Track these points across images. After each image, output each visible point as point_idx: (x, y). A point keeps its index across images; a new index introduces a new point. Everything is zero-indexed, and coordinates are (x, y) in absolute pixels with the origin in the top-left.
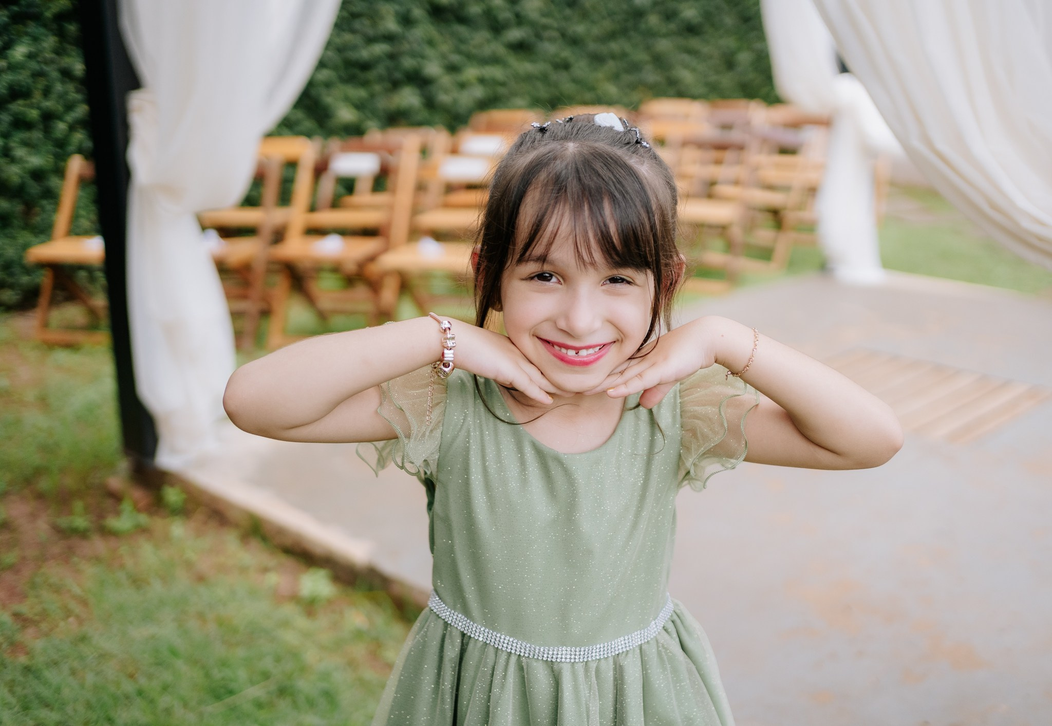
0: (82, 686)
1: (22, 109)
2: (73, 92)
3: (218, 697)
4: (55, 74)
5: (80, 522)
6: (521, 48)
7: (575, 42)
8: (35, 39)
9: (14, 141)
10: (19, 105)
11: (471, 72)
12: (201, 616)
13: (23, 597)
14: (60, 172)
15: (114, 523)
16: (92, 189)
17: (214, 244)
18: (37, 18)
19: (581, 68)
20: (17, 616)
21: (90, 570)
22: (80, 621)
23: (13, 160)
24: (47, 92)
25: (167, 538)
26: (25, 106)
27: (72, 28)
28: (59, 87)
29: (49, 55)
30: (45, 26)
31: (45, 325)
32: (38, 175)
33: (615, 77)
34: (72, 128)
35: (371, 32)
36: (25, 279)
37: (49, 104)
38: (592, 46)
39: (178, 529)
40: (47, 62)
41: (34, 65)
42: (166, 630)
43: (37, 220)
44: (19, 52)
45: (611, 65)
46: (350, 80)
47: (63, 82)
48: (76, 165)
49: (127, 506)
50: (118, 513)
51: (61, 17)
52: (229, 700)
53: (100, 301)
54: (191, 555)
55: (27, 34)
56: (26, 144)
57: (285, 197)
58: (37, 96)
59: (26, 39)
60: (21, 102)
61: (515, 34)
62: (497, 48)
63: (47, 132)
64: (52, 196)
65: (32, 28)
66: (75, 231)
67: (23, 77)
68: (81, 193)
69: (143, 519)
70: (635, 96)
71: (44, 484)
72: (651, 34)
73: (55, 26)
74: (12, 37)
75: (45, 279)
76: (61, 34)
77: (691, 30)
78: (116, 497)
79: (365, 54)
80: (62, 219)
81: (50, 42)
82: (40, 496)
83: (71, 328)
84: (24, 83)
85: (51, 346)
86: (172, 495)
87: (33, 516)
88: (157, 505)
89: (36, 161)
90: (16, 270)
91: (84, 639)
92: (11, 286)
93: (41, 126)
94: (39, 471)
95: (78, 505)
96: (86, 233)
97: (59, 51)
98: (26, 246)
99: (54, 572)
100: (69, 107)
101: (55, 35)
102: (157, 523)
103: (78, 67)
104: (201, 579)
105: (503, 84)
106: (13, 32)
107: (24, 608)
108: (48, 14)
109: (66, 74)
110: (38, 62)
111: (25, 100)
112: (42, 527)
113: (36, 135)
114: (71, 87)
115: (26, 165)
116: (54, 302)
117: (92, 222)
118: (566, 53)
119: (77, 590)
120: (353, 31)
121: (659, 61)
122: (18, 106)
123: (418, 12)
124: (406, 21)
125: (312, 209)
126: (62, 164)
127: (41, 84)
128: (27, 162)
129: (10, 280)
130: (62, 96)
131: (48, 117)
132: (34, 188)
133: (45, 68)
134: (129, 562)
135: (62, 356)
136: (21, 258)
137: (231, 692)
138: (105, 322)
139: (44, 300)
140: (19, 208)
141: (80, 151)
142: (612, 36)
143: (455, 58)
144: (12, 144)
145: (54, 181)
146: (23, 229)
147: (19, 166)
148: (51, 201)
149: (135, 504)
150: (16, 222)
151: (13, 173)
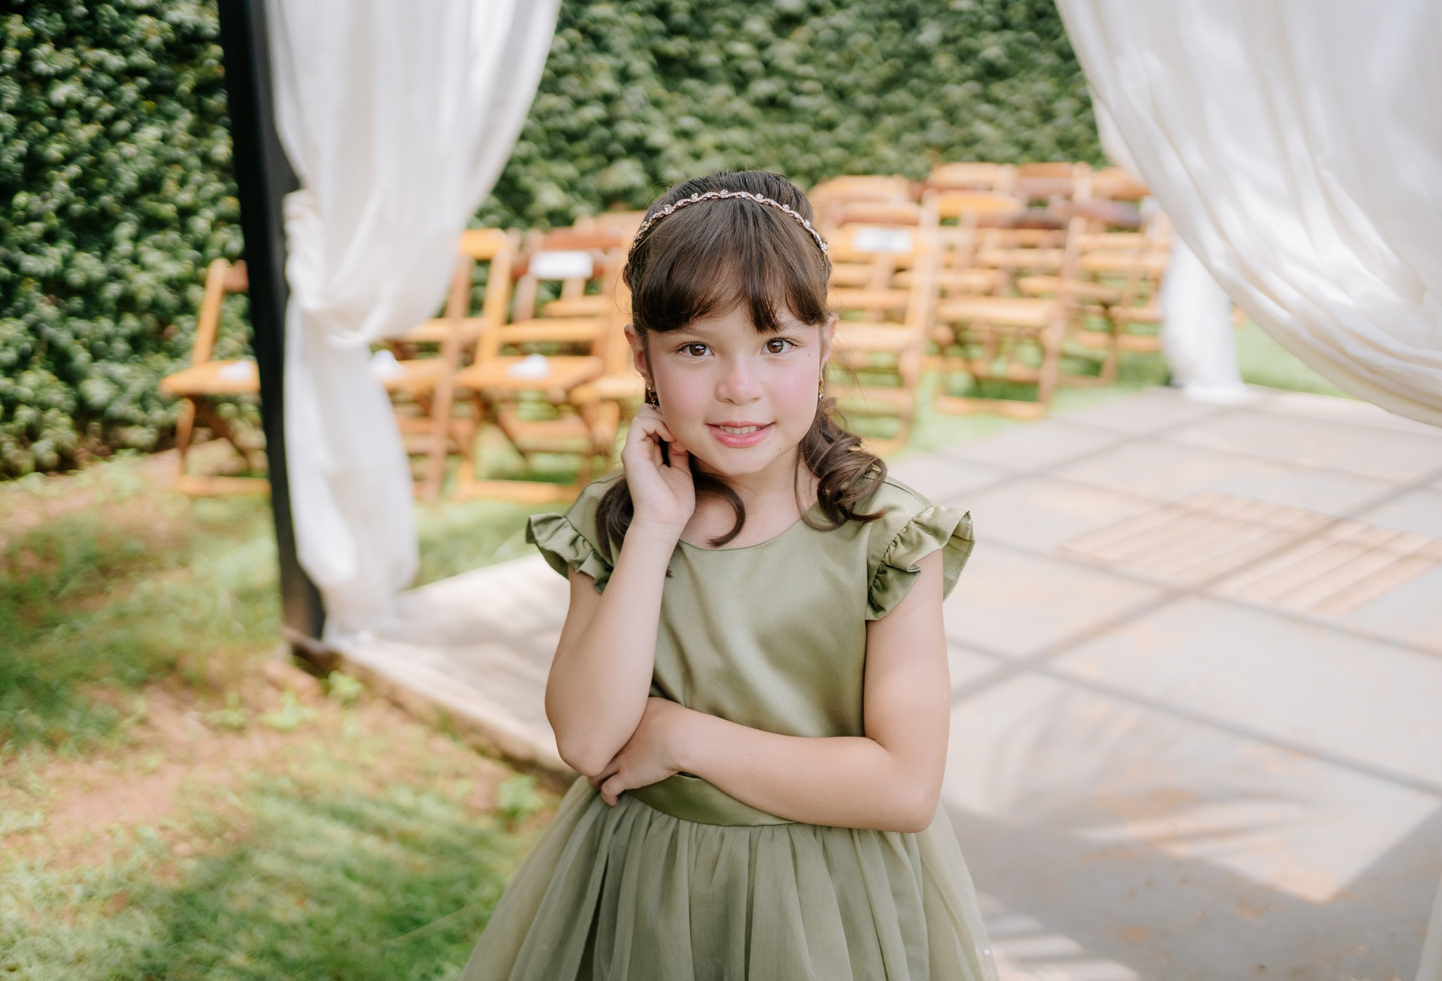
1: (153, 205)
2: (215, 183)
3: (402, 930)
4: (194, 161)
5: (235, 717)
6: (770, 104)
7: (841, 95)
8: (169, 118)
9: (146, 246)
10: (150, 201)
11: (707, 139)
12: (381, 831)
14: (201, 282)
15: (275, 717)
17: (388, 368)
19: (848, 128)
22: (238, 837)
23: (144, 268)
24: (182, 182)
26: (158, 201)
27: (217, 101)
28: (197, 177)
29: (184, 137)
30: (180, 100)
32: (176, 285)
33: (894, 138)
34: (214, 226)
35: (581, 94)
36: (161, 415)
37: (186, 197)
38: (865, 100)
39: (351, 724)
40: (183, 147)
41: (166, 150)
43: (172, 340)
44: (150, 134)
45: (889, 122)
46: (555, 154)
47: (203, 171)
48: (220, 273)
49: (288, 699)
50: (279, 707)
51: (199, 90)
52: (417, 932)
53: (254, 438)
54: (367, 757)
55: (159, 112)
56: (159, 248)
57: (475, 306)
58: (170, 186)
59: (158, 119)
60: (150, 197)
61: (763, 88)
62: (740, 106)
63: (184, 229)
64: (191, 309)
66: (218, 353)
68: (224, 306)
69: (310, 713)
70: (919, 163)
72: (940, 80)
73: (192, 102)
75: (183, 414)
76: (200, 111)
77: (992, 72)
78: (277, 686)
79: (573, 121)
80: (201, 340)
81: (187, 120)
83: (217, 474)
84: (155, 173)
86: (343, 684)
87: (178, 709)
88: (326, 696)
89: (172, 269)
90: (149, 403)
91: (242, 859)
92: (143, 424)
93: (177, 225)
94: (184, 654)
95: (232, 696)
96: (232, 355)
97: (198, 132)
98: (160, 374)
99: (206, 777)
100: (211, 200)
101: (192, 111)
102: (328, 716)
103: (222, 148)
104: (380, 785)
105: (748, 153)
106: (143, 110)
107: (171, 821)
108: (185, 88)
109: (207, 160)
110: (173, 147)
111: (158, 194)
112: (192, 726)
113: (172, 236)
114: (211, 176)
115: (159, 274)
116: (193, 442)
117: (240, 342)
118: (830, 110)
119: (233, 799)
120: (558, 92)
121: (950, 115)
122: (148, 203)
123: (641, 65)
124: (625, 76)
125: (509, 321)
126: (203, 271)
127: (176, 172)
128: (161, 270)
129: (144, 416)
131: (186, 213)
132: (171, 302)
133: (182, 154)
134: (294, 766)
136: (154, 389)
137: (418, 923)
140: (151, 326)
141: (225, 254)
142: (888, 85)
143: (688, 123)
144: (144, 249)
145: (194, 292)
146: (157, 352)
147: (151, 274)
148: (189, 317)
149: (299, 694)
150: (148, 344)
151: (144, 284)
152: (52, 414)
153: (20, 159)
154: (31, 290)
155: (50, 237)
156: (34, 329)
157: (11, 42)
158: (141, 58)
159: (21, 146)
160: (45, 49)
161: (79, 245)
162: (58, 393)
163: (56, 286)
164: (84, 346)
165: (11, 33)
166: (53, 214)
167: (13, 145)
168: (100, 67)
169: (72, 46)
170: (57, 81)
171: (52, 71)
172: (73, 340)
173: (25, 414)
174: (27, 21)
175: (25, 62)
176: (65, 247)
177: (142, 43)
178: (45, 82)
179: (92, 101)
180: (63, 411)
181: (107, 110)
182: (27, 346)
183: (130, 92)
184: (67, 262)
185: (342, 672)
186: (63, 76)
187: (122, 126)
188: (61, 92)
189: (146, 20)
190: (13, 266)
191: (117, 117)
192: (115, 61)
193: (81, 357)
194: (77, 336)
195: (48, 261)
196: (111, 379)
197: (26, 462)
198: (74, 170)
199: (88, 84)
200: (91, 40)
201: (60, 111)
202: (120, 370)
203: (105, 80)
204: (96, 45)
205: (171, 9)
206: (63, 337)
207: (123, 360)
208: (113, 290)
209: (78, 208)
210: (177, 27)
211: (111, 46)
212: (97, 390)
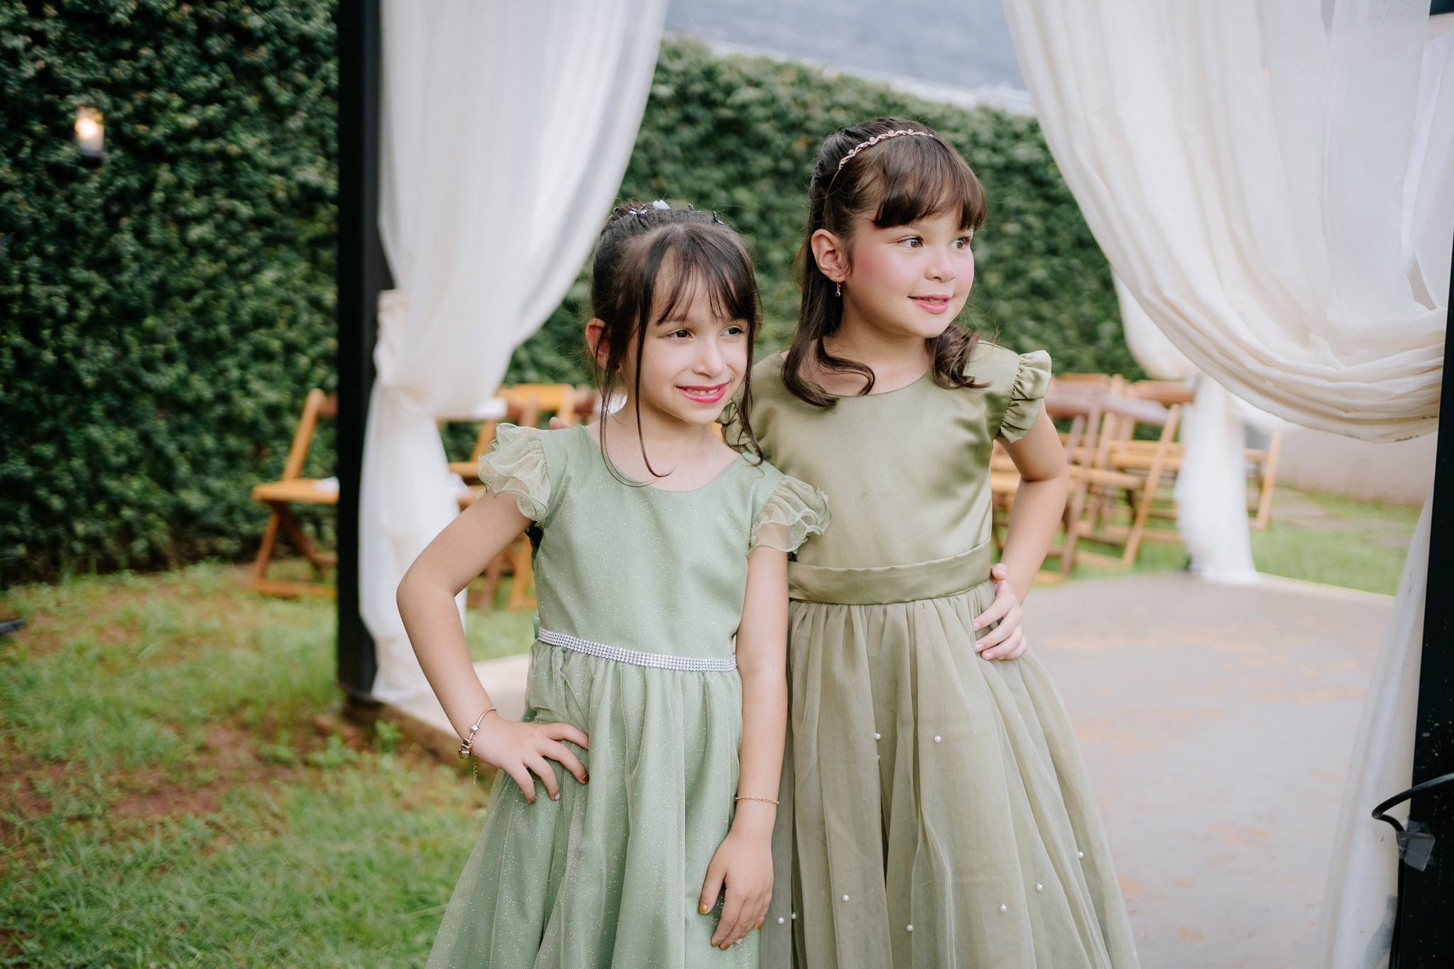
0: (274, 887)
1: (264, 338)
2: (320, 324)
3: (411, 907)
4: (302, 304)
5: (284, 752)
8: (286, 264)
9: (252, 374)
10: (262, 335)
12: (404, 840)
13: (218, 809)
14: (297, 412)
15: (318, 757)
16: (332, 432)
18: (291, 242)
20: (211, 824)
21: (289, 793)
22: (275, 833)
23: (248, 393)
24: (292, 322)
25: (375, 768)
26: (268, 335)
27: (327, 255)
29: (298, 282)
30: (298, 251)
31: (263, 575)
32: (273, 411)
34: (314, 363)
36: (246, 528)
37: (292, 335)
39: (387, 761)
40: (296, 290)
41: (281, 292)
42: (366, 846)
43: (267, 462)
44: (268, 277)
47: (310, 313)
48: (316, 401)
49: (335, 741)
50: (324, 748)
51: (316, 242)
53: (330, 557)
54: (398, 786)
55: (278, 258)
56: (263, 377)
58: (281, 326)
59: (276, 264)
60: (263, 331)
63: (289, 363)
64: (285, 435)
65: (284, 251)
66: (306, 471)
67: (269, 305)
68: (316, 436)
69: (352, 754)
71: (249, 714)
73: (307, 251)
74: (263, 260)
75: (268, 527)
76: (314, 260)
78: (322, 733)
80: (293, 462)
81: (302, 267)
82: (245, 727)
83: (292, 579)
84: (269, 311)
85: (265, 596)
86: (386, 730)
87: (235, 745)
88: (369, 740)
89: (272, 396)
90: (238, 517)
91: (278, 848)
92: (231, 534)
93: (281, 359)
94: (245, 703)
95: (284, 736)
96: (319, 475)
97: (310, 279)
98: (251, 486)
99: (255, 791)
100: (315, 339)
101: (307, 261)
102: (367, 757)
103: (329, 296)
104: (408, 807)
106: (264, 256)
107: (218, 818)
108: (302, 238)
109: (316, 304)
110: (287, 289)
111: (269, 329)
112: (244, 756)
113: (276, 368)
114: (318, 318)
115: (261, 400)
116: (274, 557)
119: (276, 809)
122: (260, 335)
126: (300, 402)
127: (287, 312)
128: (261, 396)
129: (230, 528)
130: (308, 327)
131: (291, 348)
132: (267, 426)
133: (293, 296)
134: (332, 789)
135: (279, 607)
138: (331, 575)
139: (263, 553)
140: (248, 448)
141: (322, 386)
144: (249, 377)
145: (289, 421)
146: (250, 471)
147: (254, 400)
148: (284, 442)
149: (345, 741)
150: (244, 464)
151: (247, 407)
152: (151, 517)
153: (153, 287)
154: (145, 404)
155: (169, 358)
156: (145, 438)
157: (159, 186)
158: (267, 209)
159: (155, 276)
160: (187, 195)
161: (192, 368)
162: (159, 498)
163: (170, 402)
164: (187, 458)
165: (160, 179)
166: (173, 337)
167: (149, 275)
168: (232, 215)
169: (209, 194)
170: (193, 223)
171: (189, 213)
172: (178, 452)
173: (127, 513)
174: (172, 170)
175: (169, 203)
176: (180, 369)
177: (271, 197)
178: (183, 223)
179: (222, 243)
180: (160, 515)
181: (234, 251)
182: (136, 453)
183: (254, 238)
184: (183, 382)
185: (387, 722)
186: (198, 219)
187: (245, 267)
188: (196, 232)
189: (277, 179)
190: (135, 379)
191: (241, 259)
192: (245, 210)
193: (183, 469)
194: (182, 449)
195: (165, 378)
196: (206, 491)
197: (122, 559)
198: (198, 300)
199: (218, 227)
200: (227, 191)
201: (192, 249)
202: (216, 484)
203: (235, 226)
204: (231, 196)
205: (299, 170)
206: (171, 449)
207: (219, 476)
208: (220, 410)
209: (198, 334)
210: (303, 186)
211: (243, 198)
212: (194, 499)
